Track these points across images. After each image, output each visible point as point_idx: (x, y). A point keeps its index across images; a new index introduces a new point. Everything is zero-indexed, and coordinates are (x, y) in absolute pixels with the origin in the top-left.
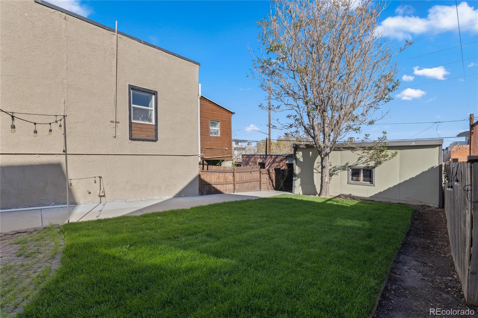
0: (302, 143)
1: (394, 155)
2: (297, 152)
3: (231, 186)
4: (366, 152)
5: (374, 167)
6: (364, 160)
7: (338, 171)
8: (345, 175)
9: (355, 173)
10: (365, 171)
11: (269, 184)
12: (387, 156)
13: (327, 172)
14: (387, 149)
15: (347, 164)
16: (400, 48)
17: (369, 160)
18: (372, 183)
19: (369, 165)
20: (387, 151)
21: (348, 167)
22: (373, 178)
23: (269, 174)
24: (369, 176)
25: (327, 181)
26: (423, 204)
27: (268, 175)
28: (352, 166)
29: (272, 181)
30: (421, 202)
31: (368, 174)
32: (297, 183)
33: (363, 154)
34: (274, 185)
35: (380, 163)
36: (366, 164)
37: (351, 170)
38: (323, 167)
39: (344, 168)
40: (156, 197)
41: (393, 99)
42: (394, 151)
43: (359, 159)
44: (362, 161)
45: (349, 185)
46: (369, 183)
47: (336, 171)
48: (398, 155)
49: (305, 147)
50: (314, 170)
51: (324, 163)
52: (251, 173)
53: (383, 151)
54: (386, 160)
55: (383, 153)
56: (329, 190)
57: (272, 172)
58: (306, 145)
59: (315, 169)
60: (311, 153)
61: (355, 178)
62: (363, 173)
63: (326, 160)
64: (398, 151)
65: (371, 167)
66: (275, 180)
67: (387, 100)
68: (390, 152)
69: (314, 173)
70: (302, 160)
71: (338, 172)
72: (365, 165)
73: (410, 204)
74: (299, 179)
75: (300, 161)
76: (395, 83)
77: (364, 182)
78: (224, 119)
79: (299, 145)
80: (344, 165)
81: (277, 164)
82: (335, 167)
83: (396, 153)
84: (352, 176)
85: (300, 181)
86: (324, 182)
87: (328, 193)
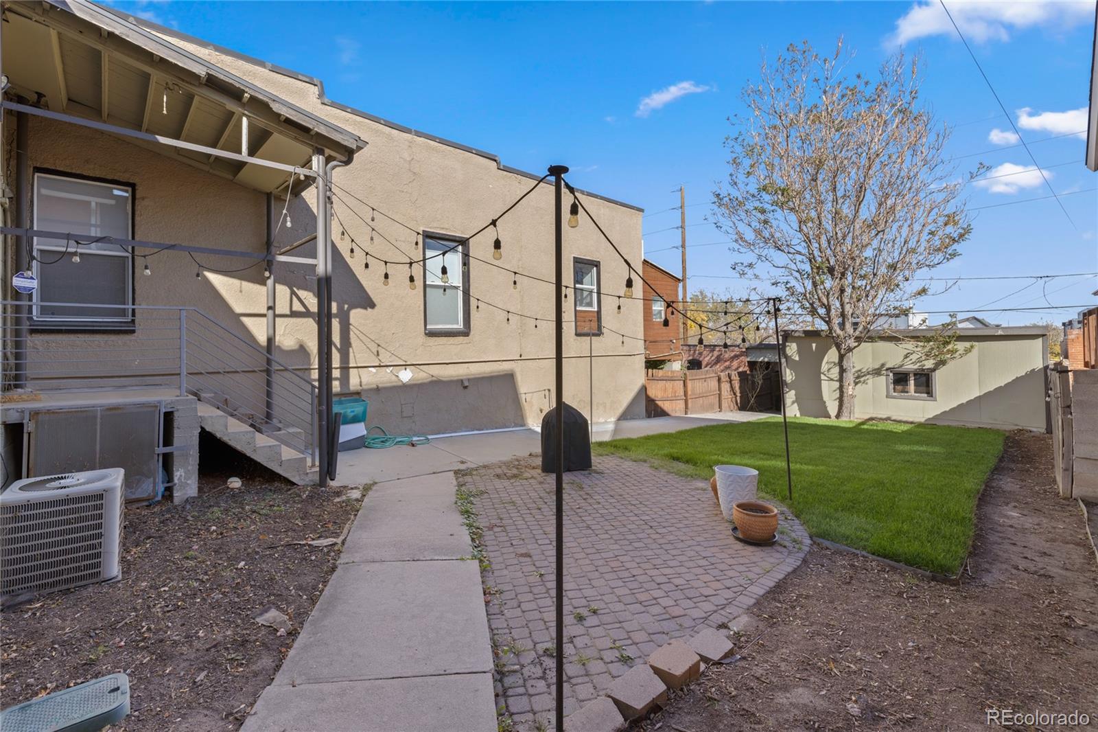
0: (798, 328)
1: (967, 351)
2: (787, 344)
3: (681, 404)
4: (921, 346)
5: (934, 370)
6: (914, 357)
7: (866, 378)
8: (883, 382)
9: (900, 379)
10: (917, 377)
11: (732, 400)
12: (956, 351)
13: (849, 377)
14: (955, 341)
15: (883, 365)
16: (970, 172)
17: (923, 358)
18: (932, 396)
19: (924, 366)
20: (956, 343)
21: (887, 370)
22: (932, 387)
23: (731, 382)
24: (925, 384)
25: (851, 393)
26: (1021, 428)
27: (729, 384)
28: (894, 368)
29: (735, 394)
30: (1017, 425)
31: (925, 381)
32: (790, 397)
33: (915, 349)
34: (739, 401)
35: (943, 363)
36: (918, 364)
37: (891, 375)
38: (842, 371)
39: (877, 372)
40: (601, 419)
41: (961, 254)
42: (968, 344)
43: (906, 357)
44: (911, 360)
45: (889, 399)
46: (926, 395)
47: (863, 376)
48: (975, 351)
49: (803, 335)
50: (822, 375)
51: (845, 363)
52: (705, 381)
53: (948, 343)
54: (954, 358)
55: (950, 347)
56: (854, 407)
57: (735, 378)
58: (806, 332)
59: (823, 373)
60: (814, 345)
61: (899, 388)
62: (915, 379)
63: (849, 358)
64: (974, 343)
65: (928, 369)
66: (740, 393)
67: (949, 257)
68: (961, 346)
69: (822, 381)
70: (797, 359)
71: (868, 379)
72: (916, 367)
73: (999, 428)
74: (793, 392)
75: (793, 359)
76: (963, 229)
77: (917, 395)
78: (669, 292)
79: (793, 331)
80: (877, 367)
81: (727, 363)
82: (860, 371)
83: (972, 347)
84: (894, 386)
85: (795, 395)
86: (845, 395)
87: (854, 413)
